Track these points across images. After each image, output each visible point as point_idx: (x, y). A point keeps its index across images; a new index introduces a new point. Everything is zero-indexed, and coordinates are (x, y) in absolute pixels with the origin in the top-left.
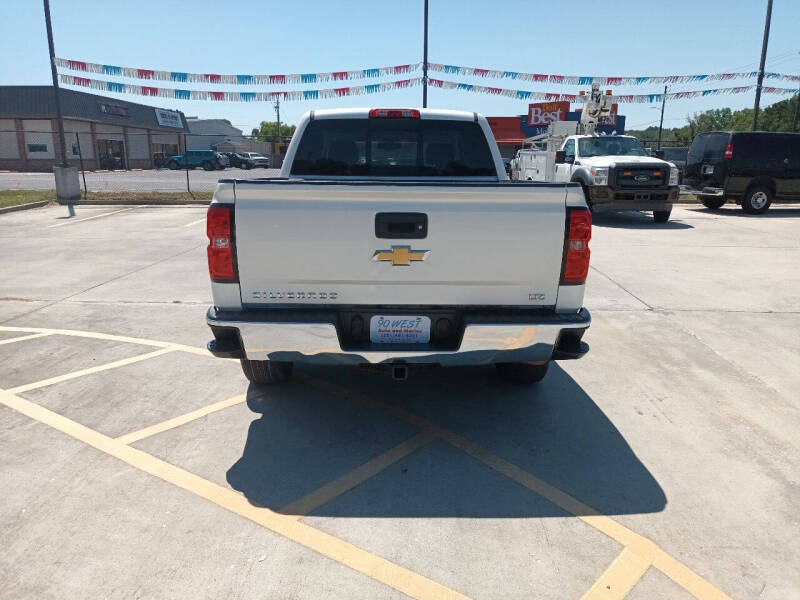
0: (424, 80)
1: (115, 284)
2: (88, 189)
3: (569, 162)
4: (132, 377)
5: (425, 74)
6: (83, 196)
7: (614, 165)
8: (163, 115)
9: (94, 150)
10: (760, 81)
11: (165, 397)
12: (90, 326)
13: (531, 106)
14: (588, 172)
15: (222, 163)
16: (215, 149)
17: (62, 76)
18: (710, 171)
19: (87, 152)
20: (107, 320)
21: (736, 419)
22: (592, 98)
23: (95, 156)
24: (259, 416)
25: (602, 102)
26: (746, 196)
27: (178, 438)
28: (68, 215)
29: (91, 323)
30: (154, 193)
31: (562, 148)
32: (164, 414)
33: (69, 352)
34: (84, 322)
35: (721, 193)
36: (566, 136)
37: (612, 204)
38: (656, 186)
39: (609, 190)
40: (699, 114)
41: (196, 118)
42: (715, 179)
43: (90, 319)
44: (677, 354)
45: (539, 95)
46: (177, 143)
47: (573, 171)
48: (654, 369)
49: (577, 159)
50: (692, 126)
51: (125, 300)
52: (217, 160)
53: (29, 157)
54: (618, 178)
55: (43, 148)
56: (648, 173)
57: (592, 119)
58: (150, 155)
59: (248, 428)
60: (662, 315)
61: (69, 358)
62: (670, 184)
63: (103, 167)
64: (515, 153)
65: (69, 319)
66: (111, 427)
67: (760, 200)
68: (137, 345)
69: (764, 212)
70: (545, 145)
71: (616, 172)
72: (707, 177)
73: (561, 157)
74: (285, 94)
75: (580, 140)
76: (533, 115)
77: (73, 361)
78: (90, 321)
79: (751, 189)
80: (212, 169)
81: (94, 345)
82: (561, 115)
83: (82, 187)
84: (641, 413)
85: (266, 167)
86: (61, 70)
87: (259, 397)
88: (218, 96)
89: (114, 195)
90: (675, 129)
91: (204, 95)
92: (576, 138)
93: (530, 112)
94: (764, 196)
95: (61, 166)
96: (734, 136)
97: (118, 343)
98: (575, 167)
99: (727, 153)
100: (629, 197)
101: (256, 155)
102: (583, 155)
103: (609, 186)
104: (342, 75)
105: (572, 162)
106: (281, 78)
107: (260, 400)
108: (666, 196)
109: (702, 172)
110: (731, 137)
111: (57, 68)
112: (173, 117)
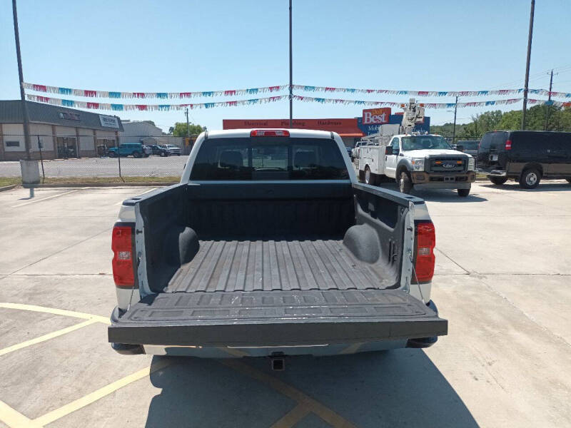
0: (290, 97)
1: (56, 257)
2: (46, 176)
3: (395, 154)
4: (57, 351)
5: (291, 92)
6: (41, 181)
7: (428, 157)
8: (105, 119)
9: (54, 145)
10: (526, 95)
11: (82, 372)
12: (30, 299)
13: (364, 111)
14: (410, 162)
15: (147, 152)
16: (142, 142)
17: (28, 96)
18: (495, 159)
19: (48, 145)
20: (44, 293)
21: (554, 383)
22: (410, 108)
23: (55, 148)
24: (159, 391)
25: (417, 112)
26: (522, 176)
27: (88, 418)
28: (28, 196)
29: (31, 297)
30: (94, 179)
31: (389, 145)
32: (79, 390)
33: (9, 325)
34: (25, 295)
35: (504, 174)
36: (393, 135)
37: (428, 184)
38: (460, 171)
39: (425, 174)
40: (480, 114)
41: (129, 121)
42: (499, 165)
43: (31, 291)
44: (495, 317)
45: (370, 103)
46: (115, 139)
47: (399, 160)
48: (479, 332)
49: (401, 152)
50: (476, 122)
51: (62, 272)
52: (143, 150)
53: (6, 150)
54: (432, 166)
55: (17, 144)
56: (453, 162)
57: (410, 124)
58: (95, 147)
59: (149, 405)
60: (477, 279)
61: (7, 332)
62: (469, 169)
63: (60, 157)
64: (355, 144)
65: (15, 292)
66: (32, 406)
67: (532, 179)
68: (66, 317)
69: (536, 187)
70: (377, 141)
71: (431, 161)
72: (494, 163)
73: (390, 151)
74: (192, 105)
75: (402, 138)
76: (366, 118)
77: (10, 335)
78: (30, 294)
79: (525, 171)
80: (140, 157)
81: (30, 317)
82: (385, 117)
83: (41, 174)
84: (476, 379)
85: (179, 155)
86: (27, 91)
87: (160, 370)
88: (142, 107)
89: (65, 179)
90: (464, 125)
91: (132, 107)
92: (400, 137)
93: (364, 115)
94: (535, 176)
95: (26, 160)
96: (512, 134)
97: (51, 316)
98: (400, 158)
99: (507, 146)
100: (441, 179)
101: (172, 147)
102: (405, 149)
103: (424, 172)
104: (231, 92)
105: (397, 154)
106: (188, 94)
107: (161, 373)
108: (467, 178)
109: (490, 159)
110: (509, 135)
111: (25, 89)
112: (112, 120)
